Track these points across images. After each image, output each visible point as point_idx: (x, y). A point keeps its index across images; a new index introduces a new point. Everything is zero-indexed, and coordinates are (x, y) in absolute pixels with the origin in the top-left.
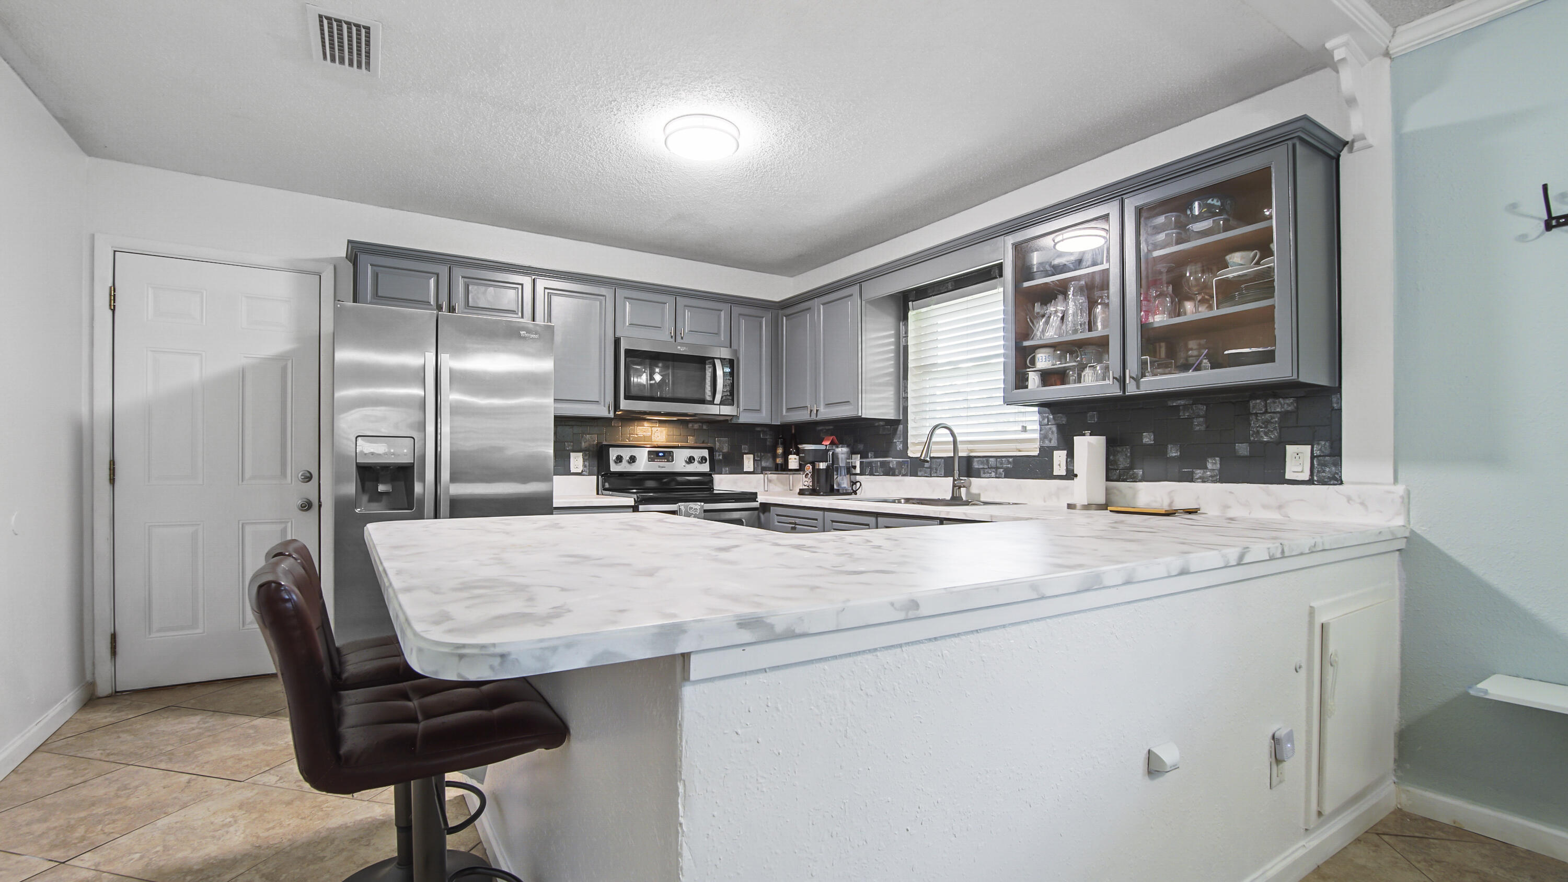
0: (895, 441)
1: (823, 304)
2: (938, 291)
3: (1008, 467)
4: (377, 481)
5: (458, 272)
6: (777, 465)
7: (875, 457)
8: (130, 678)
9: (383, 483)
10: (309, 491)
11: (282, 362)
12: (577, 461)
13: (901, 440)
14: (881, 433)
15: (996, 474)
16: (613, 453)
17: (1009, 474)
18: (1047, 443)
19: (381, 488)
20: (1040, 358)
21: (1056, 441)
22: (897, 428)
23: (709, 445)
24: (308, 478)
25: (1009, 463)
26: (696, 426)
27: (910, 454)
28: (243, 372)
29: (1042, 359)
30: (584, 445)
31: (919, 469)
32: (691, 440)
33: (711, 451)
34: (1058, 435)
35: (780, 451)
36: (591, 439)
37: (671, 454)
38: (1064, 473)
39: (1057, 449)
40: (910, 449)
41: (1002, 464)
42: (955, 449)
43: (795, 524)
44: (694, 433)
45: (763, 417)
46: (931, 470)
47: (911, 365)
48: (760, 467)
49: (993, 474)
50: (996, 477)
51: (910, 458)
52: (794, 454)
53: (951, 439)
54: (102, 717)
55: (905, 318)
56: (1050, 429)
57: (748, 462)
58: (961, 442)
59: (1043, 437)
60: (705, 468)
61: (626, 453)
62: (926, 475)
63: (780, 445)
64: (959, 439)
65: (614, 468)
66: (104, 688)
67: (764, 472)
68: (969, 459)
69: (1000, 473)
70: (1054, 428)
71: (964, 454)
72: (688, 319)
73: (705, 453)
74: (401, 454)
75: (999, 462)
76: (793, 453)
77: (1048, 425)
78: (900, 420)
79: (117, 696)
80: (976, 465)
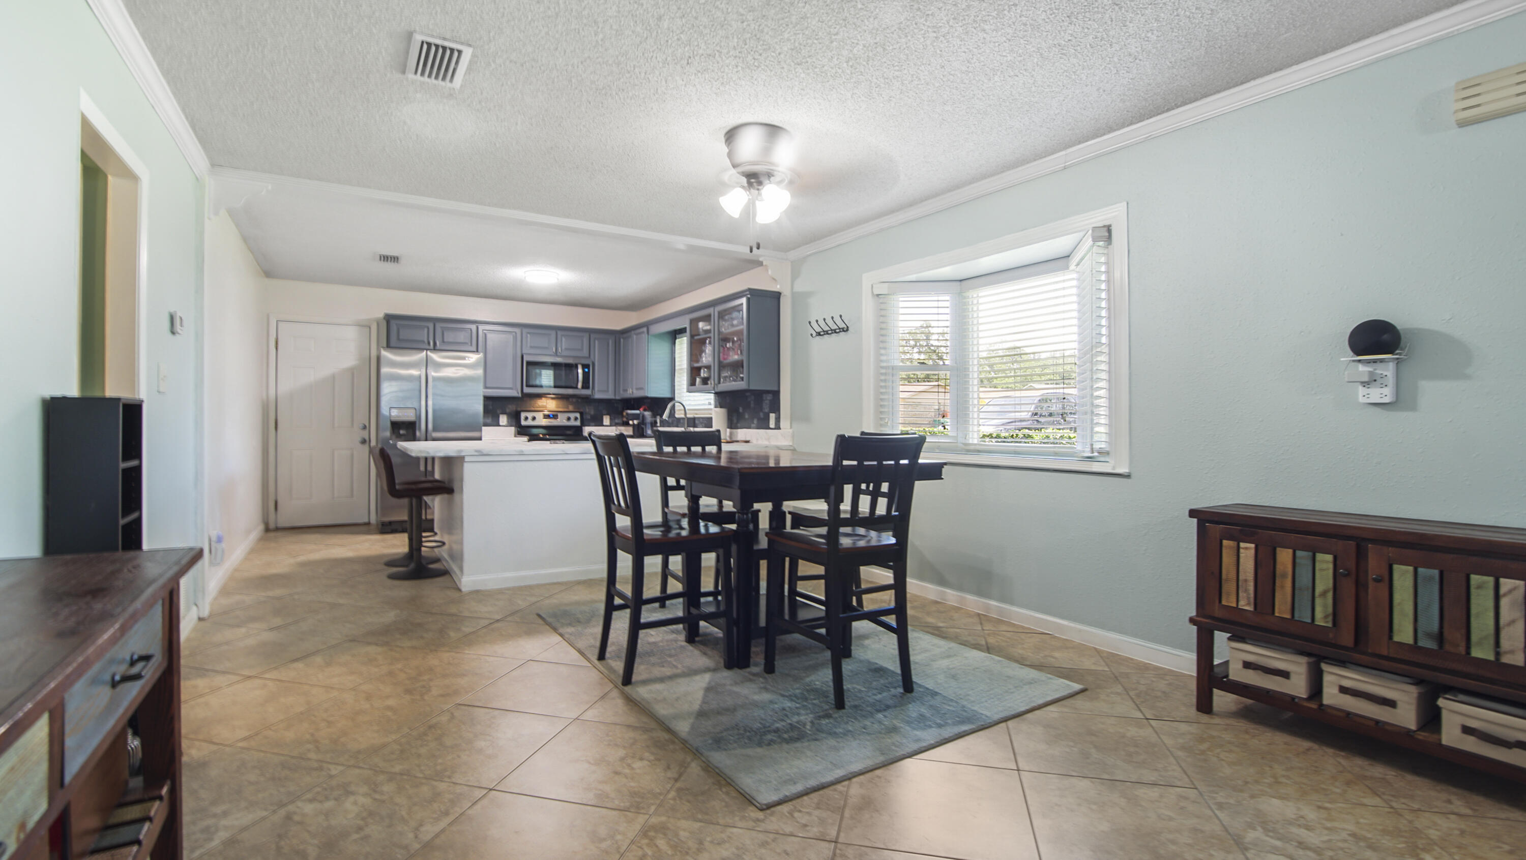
1: (635, 334)
4: (399, 429)
5: (438, 326)
6: (623, 422)
8: (283, 522)
9: (402, 429)
10: (365, 434)
11: (352, 371)
12: (503, 419)
16: (523, 415)
19: (402, 432)
23: (582, 410)
24: (365, 427)
26: (574, 400)
27: (677, 416)
28: (334, 377)
30: (508, 411)
32: (571, 408)
33: (582, 414)
36: (511, 408)
37: (557, 415)
42: (685, 414)
44: (572, 403)
45: (609, 395)
47: (677, 368)
48: (613, 423)
53: (683, 408)
54: (272, 534)
55: (674, 343)
57: (606, 420)
58: (689, 410)
60: (578, 423)
61: (530, 415)
64: (687, 408)
65: (523, 423)
66: (272, 525)
67: (616, 426)
68: (694, 419)
71: (691, 416)
72: (564, 343)
73: (578, 415)
74: (409, 416)
78: (671, 397)
79: (277, 529)
80: (697, 422)
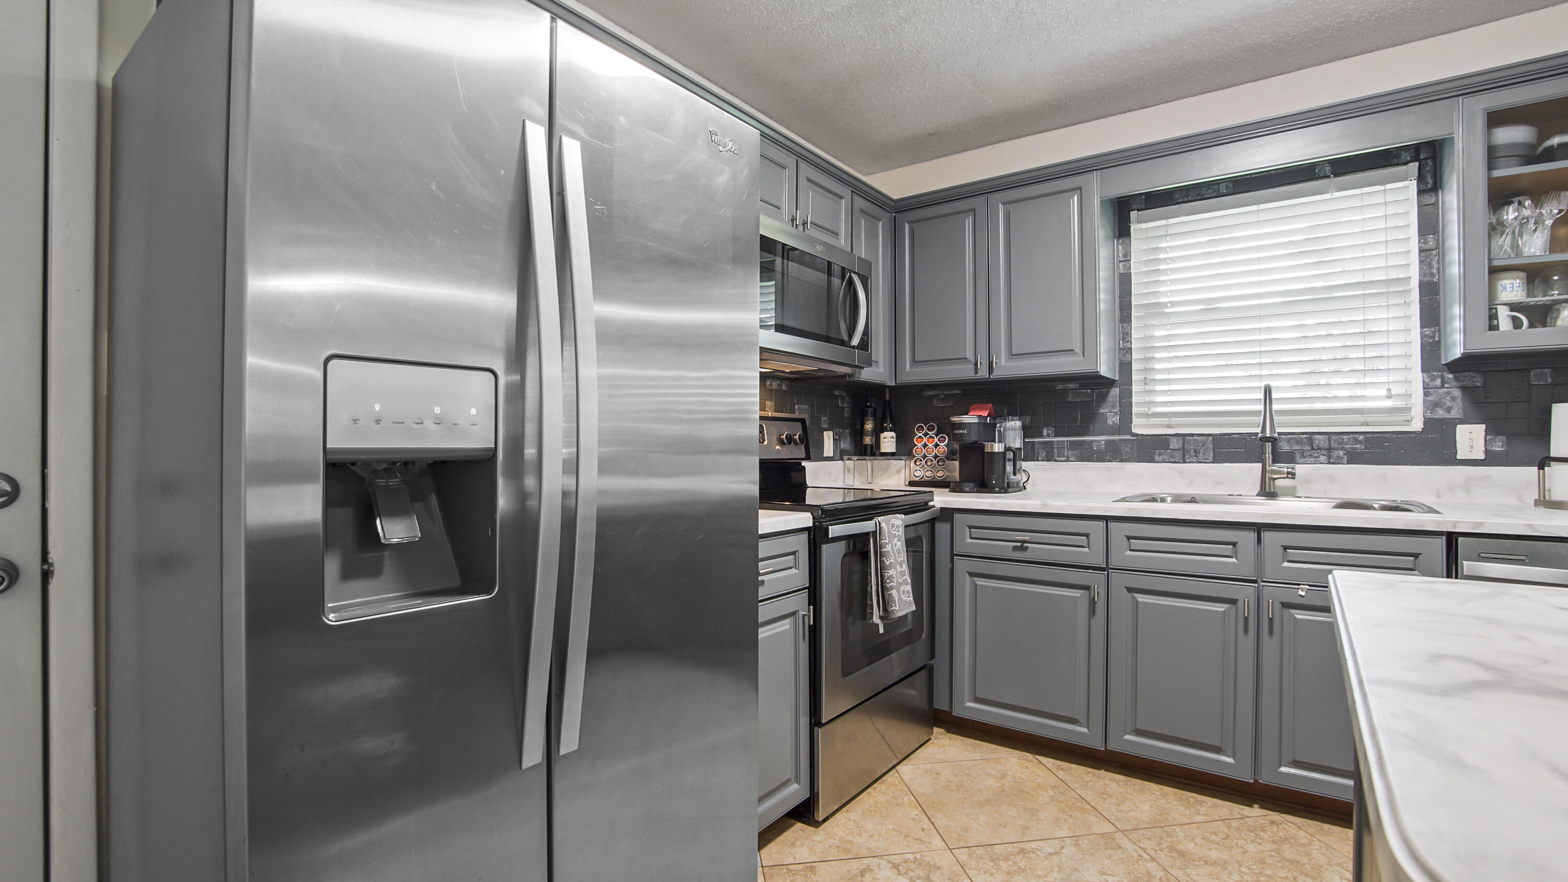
0: (1102, 411)
1: (1003, 204)
2: (1197, 195)
3: (1356, 449)
6: (864, 446)
7: (1056, 436)
13: (1117, 409)
14: (1069, 399)
15: (1329, 457)
17: (1354, 458)
18: (1440, 413)
20: (1508, 286)
21: (1461, 411)
22: (1107, 394)
25: (1357, 441)
27: (1137, 430)
29: (1513, 287)
31: (1157, 452)
34: (1463, 403)
35: (869, 426)
38: (1482, 457)
39: (1462, 421)
40: (1135, 421)
41: (1342, 443)
43: (1023, 542)
44: (772, 395)
45: (882, 373)
46: (1184, 453)
47: (1136, 301)
48: (839, 450)
49: (1323, 458)
50: (1329, 463)
51: (1137, 435)
52: (891, 431)
55: (1126, 234)
56: (1448, 393)
57: (829, 443)
59: (1430, 405)
60: (802, 452)
62: (1172, 460)
63: (870, 418)
67: (846, 457)
69: (1339, 457)
70: (1457, 393)
72: (810, 203)
75: (1335, 441)
76: (889, 429)
77: (1442, 386)
78: (1114, 381)
